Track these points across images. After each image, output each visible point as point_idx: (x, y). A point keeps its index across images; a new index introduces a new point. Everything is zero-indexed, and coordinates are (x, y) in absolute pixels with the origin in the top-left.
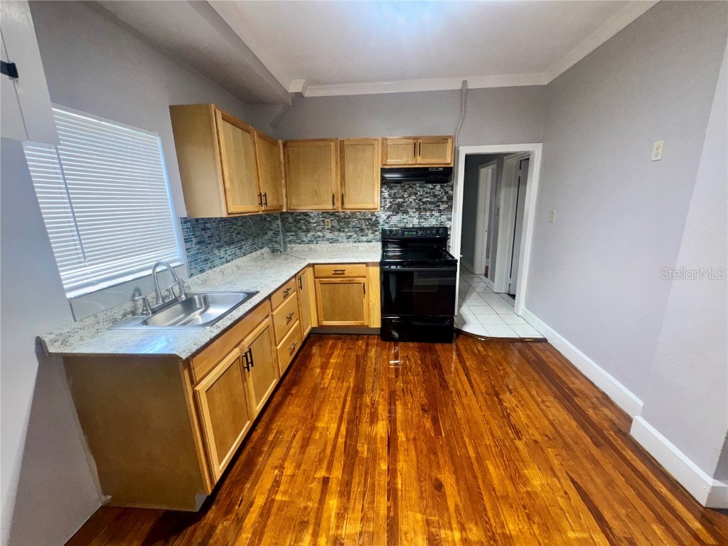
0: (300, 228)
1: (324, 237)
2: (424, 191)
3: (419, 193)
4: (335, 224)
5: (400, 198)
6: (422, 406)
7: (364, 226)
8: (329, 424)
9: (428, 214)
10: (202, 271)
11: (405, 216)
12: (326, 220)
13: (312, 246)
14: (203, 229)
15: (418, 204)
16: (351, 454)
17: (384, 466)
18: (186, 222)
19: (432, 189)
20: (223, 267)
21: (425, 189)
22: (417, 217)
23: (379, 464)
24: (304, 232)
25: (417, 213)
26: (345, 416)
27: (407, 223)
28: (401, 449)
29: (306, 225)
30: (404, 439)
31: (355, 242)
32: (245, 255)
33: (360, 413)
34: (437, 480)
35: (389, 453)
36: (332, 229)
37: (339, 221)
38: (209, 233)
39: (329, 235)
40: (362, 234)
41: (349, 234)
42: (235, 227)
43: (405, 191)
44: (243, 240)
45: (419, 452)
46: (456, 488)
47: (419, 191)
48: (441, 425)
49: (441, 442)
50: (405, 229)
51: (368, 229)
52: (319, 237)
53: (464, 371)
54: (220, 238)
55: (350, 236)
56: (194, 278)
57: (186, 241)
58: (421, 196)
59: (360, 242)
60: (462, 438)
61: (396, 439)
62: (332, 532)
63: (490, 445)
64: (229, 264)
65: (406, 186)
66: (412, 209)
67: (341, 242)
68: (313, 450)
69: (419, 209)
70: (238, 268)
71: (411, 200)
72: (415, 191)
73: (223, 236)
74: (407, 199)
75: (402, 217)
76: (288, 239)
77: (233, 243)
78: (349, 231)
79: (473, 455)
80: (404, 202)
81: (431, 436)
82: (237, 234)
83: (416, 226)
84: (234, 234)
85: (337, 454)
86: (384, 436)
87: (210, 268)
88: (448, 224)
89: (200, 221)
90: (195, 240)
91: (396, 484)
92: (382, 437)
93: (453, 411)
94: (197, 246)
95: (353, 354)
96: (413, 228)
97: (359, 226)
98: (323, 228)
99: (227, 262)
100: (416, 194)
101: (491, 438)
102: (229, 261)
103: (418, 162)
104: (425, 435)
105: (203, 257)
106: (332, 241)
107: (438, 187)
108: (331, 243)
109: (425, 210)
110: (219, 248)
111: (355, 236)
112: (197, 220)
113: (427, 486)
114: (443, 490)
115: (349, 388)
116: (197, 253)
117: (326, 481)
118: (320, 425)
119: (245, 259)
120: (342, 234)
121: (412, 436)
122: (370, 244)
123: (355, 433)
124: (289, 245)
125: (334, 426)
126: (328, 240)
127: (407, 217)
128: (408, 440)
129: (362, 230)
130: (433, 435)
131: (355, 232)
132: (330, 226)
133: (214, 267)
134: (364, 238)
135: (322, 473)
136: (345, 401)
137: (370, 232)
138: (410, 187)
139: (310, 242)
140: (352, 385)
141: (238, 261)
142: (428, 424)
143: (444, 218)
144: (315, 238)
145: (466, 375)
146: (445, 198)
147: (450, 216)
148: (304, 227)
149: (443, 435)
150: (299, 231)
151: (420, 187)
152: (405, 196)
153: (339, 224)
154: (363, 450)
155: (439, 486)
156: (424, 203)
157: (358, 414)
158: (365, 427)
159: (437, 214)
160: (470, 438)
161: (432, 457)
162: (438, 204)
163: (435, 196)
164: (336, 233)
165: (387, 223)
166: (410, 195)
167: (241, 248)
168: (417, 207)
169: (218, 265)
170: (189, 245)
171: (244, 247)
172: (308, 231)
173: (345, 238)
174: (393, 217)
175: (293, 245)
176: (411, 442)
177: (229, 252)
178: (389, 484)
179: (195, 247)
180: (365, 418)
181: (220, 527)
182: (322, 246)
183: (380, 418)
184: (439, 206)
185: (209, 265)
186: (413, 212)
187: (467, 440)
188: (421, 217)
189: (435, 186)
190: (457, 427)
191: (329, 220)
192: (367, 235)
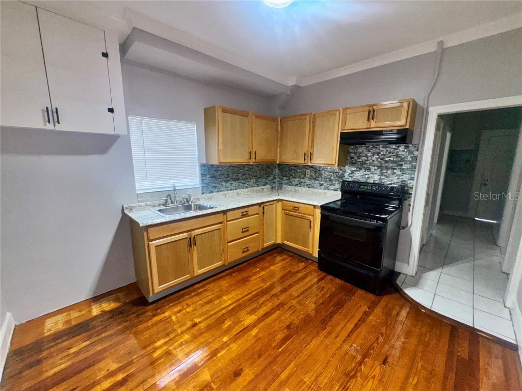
0: (291, 175)
1: (305, 182)
2: (387, 151)
3: (382, 153)
4: (313, 174)
5: (364, 156)
6: (291, 323)
7: (332, 178)
8: (228, 300)
9: (389, 172)
10: (211, 192)
11: (367, 172)
12: (307, 171)
13: (297, 188)
14: (215, 171)
15: (381, 162)
16: (220, 321)
17: (225, 339)
18: (204, 166)
19: (395, 149)
20: (226, 192)
21: (388, 149)
22: (378, 173)
23: (225, 336)
24: (293, 177)
25: (379, 170)
26: (241, 301)
27: (368, 178)
28: (246, 337)
29: (295, 173)
30: (253, 334)
31: (325, 189)
32: (248, 188)
33: (250, 304)
34: (242, 370)
35: (236, 335)
36: (311, 178)
37: (315, 173)
38: (220, 173)
39: (308, 182)
40: (330, 183)
41: (321, 183)
42: (241, 171)
43: (369, 151)
44: (247, 179)
45: (252, 347)
46: (245, 384)
47: (382, 151)
48: (287, 343)
49: (272, 353)
50: (366, 184)
51: (335, 180)
52: (302, 182)
53: (359, 321)
54: (228, 176)
55: (322, 184)
56: (204, 195)
57: (202, 175)
58: (384, 155)
59: (328, 189)
60: (291, 361)
61: (249, 331)
62: (170, 348)
63: (305, 382)
64: (231, 191)
65: (371, 147)
66: (374, 166)
67: (315, 188)
68: (208, 307)
69: (380, 167)
70: (238, 194)
71: (374, 159)
72: (378, 151)
73: (231, 175)
74: (370, 158)
75: (365, 173)
76: (284, 182)
77: (238, 180)
78: (322, 181)
79: (283, 377)
80: (367, 160)
81: (272, 344)
82: (243, 175)
83: (376, 182)
84: (240, 175)
85: (214, 317)
86: (245, 324)
87: (218, 192)
88: (411, 183)
89: (214, 166)
90: (208, 176)
91: (219, 352)
92: (244, 324)
93: (309, 341)
94: (210, 179)
95: (289, 269)
96: (374, 183)
97: (329, 177)
98: (305, 176)
99: (231, 190)
100: (378, 154)
101: (313, 379)
102: (233, 190)
103: (372, 126)
104: (270, 341)
105: (213, 185)
106: (310, 186)
107: (402, 147)
108: (309, 187)
109: (387, 168)
110: (226, 181)
111: (325, 184)
112: (212, 165)
113: (232, 368)
114: (236, 378)
115: (262, 287)
116: (209, 183)
117: (195, 325)
118: (225, 298)
119: (246, 190)
120: (317, 182)
121: (260, 336)
122: (336, 192)
123: (233, 313)
124: (284, 186)
125: (230, 302)
126: (307, 185)
127: (368, 173)
128: (255, 336)
129: (331, 181)
130: (274, 345)
131: (326, 181)
132: (309, 176)
133: (220, 191)
134: (332, 187)
135: (197, 320)
136: (250, 293)
137: (337, 182)
138: (374, 147)
139: (297, 185)
140: (265, 287)
141: (239, 191)
142: (280, 336)
143: (406, 177)
144: (300, 183)
145: (356, 325)
146: (409, 158)
147: (413, 176)
148: (294, 175)
149: (280, 350)
150: (291, 177)
151: (383, 147)
152: (369, 155)
153: (315, 174)
154: (227, 324)
155: (237, 374)
156: (386, 162)
157: (248, 304)
158: (243, 313)
159: (399, 173)
160: (296, 366)
161: (256, 356)
162: (400, 163)
163: (397, 156)
164: (313, 181)
165: (351, 177)
166: (373, 154)
167: (245, 184)
168: (379, 165)
169: (223, 191)
170: (204, 178)
171: (248, 183)
172: (295, 178)
173: (318, 185)
174: (357, 173)
175: (286, 186)
176: (255, 338)
177: (234, 185)
178: (216, 349)
179: (208, 179)
180: (249, 309)
181: (148, 313)
182: (303, 189)
183: (256, 314)
184: (401, 165)
185: (217, 190)
186: (375, 169)
187: (292, 365)
188: (382, 174)
189: (398, 147)
190: (296, 353)
191: (309, 171)
192: (334, 185)
